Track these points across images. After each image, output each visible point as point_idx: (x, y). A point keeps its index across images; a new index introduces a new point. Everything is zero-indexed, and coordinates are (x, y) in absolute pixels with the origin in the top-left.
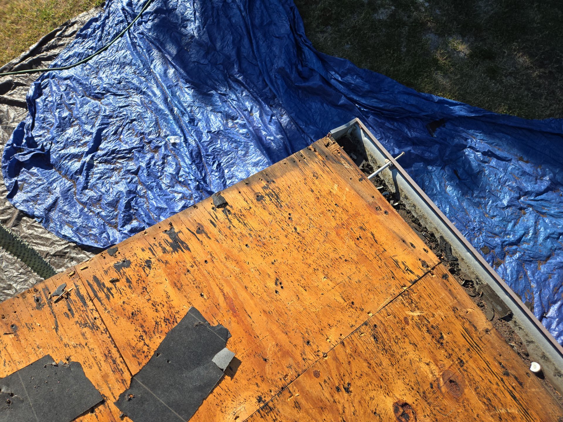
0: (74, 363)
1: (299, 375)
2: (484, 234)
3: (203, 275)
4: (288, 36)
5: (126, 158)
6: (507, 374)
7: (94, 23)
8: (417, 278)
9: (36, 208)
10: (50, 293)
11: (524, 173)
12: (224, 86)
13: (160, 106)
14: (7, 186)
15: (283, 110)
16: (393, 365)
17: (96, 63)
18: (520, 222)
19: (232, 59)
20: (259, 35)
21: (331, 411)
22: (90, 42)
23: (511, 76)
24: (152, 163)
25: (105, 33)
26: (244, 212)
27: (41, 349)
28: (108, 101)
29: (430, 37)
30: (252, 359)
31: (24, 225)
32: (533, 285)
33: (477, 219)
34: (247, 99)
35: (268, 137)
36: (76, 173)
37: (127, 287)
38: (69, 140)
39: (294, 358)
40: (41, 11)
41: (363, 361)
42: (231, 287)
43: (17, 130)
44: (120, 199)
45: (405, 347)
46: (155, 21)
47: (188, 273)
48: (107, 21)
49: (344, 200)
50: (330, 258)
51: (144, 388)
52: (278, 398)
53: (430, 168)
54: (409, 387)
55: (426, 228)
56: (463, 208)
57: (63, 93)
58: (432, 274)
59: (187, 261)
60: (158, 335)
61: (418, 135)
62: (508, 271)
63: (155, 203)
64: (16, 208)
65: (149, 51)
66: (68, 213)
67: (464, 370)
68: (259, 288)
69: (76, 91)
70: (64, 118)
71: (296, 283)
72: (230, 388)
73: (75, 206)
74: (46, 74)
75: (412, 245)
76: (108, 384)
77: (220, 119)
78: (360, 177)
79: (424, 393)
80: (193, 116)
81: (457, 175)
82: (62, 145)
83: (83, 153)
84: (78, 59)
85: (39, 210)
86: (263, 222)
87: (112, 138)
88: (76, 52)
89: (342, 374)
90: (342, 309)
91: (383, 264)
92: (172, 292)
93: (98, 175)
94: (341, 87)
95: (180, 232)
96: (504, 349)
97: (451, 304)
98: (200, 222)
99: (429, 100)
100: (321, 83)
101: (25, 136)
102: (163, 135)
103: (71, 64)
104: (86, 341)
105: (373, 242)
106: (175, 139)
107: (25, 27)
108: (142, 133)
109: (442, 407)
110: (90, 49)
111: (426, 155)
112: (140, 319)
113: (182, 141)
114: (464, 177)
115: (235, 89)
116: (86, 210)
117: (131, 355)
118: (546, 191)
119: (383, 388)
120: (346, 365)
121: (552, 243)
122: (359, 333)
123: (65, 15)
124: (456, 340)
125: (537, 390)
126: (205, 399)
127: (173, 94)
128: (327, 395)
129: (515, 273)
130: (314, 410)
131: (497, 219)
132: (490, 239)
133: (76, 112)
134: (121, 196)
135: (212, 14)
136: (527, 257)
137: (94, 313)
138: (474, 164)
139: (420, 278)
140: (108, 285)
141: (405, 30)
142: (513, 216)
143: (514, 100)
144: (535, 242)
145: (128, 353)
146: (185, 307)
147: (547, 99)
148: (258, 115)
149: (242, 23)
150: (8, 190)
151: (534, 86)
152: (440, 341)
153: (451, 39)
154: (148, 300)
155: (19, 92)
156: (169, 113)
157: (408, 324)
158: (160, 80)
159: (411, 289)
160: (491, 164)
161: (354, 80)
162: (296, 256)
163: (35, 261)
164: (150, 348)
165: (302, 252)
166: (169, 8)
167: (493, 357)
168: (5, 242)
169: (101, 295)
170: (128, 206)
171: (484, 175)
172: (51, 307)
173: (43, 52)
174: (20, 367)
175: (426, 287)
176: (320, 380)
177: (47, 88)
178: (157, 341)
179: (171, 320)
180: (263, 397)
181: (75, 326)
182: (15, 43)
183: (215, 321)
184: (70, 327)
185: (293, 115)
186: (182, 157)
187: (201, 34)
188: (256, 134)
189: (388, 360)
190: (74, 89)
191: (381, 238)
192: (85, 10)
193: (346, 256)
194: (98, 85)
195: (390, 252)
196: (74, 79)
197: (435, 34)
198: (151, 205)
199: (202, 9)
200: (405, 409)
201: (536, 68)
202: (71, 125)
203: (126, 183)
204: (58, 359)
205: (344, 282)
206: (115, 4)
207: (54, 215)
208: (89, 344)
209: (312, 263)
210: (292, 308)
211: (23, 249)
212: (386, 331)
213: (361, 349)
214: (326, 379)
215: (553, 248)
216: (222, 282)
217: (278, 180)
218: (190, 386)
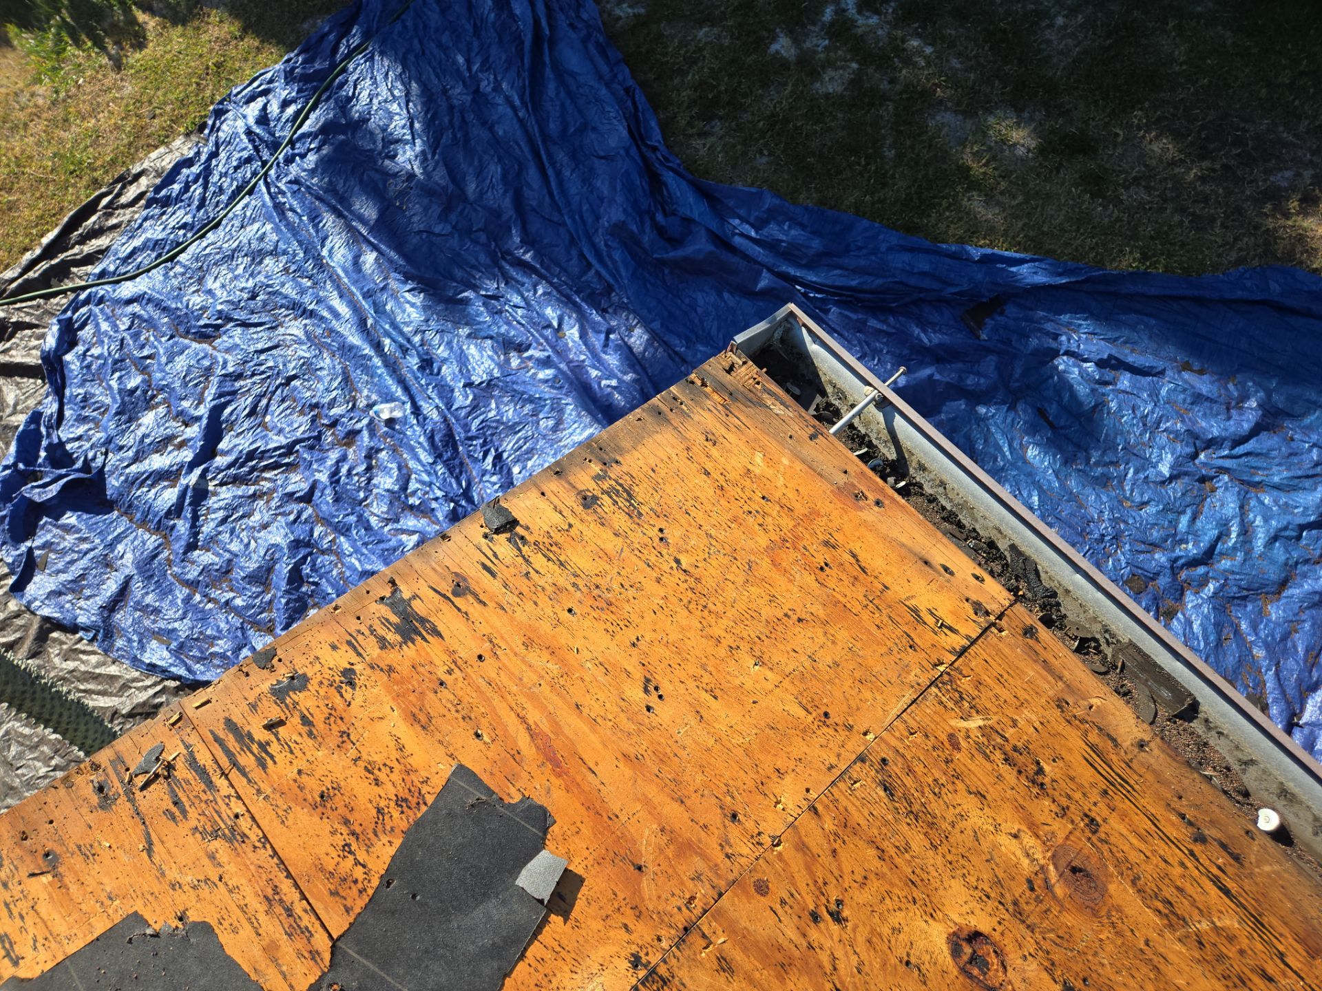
0: (195, 924)
1: (720, 895)
2: (1127, 547)
3: (478, 689)
4: (627, 151)
5: (281, 466)
6: (1200, 839)
7: (185, 171)
8: (966, 643)
9: (80, 608)
10: (128, 770)
11: (1198, 398)
12: (493, 277)
13: (350, 338)
14: (8, 564)
15: (631, 316)
16: (936, 848)
17: (197, 260)
18: (1206, 509)
19: (505, 217)
20: (561, 156)
21: (806, 969)
22: (178, 213)
23: (1138, 185)
24: (344, 470)
25: (212, 189)
26: (557, 537)
27: (118, 902)
28: (231, 341)
29: (945, 120)
30: (609, 869)
31: (54, 651)
32: (1259, 653)
33: (1106, 515)
34: (549, 303)
35: (604, 383)
36: (169, 514)
37: (305, 735)
38: (147, 441)
39: (705, 857)
40: (62, 157)
41: (865, 845)
42: (543, 708)
43: (23, 431)
44: (275, 563)
45: (959, 801)
46: (324, 152)
47: (442, 689)
48: (214, 162)
49: (780, 485)
50: (763, 619)
51: (364, 966)
52: (678, 954)
53: (982, 410)
54: (978, 894)
55: (974, 530)
56: (1071, 493)
57: (125, 334)
58: (1001, 630)
59: (437, 662)
60: (385, 839)
61: (946, 339)
62: (1196, 627)
63: (357, 564)
64: (33, 613)
65: (315, 218)
66: (157, 611)
67: (1101, 841)
68: (608, 705)
69: (155, 328)
70: (132, 392)
71: (691, 684)
72: (564, 943)
73: (171, 591)
74: (83, 296)
75: (946, 569)
76: (278, 965)
77: (490, 353)
78: (811, 431)
79: (1015, 903)
80: (427, 353)
81: (1047, 420)
82: (131, 453)
83: (182, 466)
84: (154, 255)
85: (86, 611)
86: (601, 554)
87: (246, 425)
88: (148, 240)
89: (820, 881)
90: (804, 731)
91: (885, 619)
92: (407, 734)
93: (221, 514)
94: (757, 251)
95: (415, 597)
96: (1186, 782)
97: (1051, 693)
98: (458, 571)
99: (961, 258)
100: (711, 248)
101: (44, 443)
102: (362, 403)
103: (138, 268)
104: (221, 870)
105: (856, 571)
106: (392, 411)
107: (29, 195)
108: (316, 406)
109: (1061, 933)
110: (179, 228)
111: (969, 382)
112: (340, 805)
113: (408, 411)
114: (1062, 422)
115: (517, 281)
116: (198, 597)
117: (326, 893)
118: (1255, 432)
119: (919, 903)
120: (826, 859)
121: (1287, 551)
122: (849, 782)
123: (117, 158)
124: (1073, 774)
125: (1277, 867)
126: (507, 975)
127: (379, 309)
128: (792, 933)
129: (1211, 628)
130: (765, 972)
131: (1151, 509)
132: (1141, 557)
133: (158, 375)
134: (277, 556)
135: (451, 121)
136: (1235, 589)
137: (232, 805)
138: (1082, 390)
139: (973, 642)
140: (261, 735)
141: (887, 111)
142: (1188, 499)
143: (1152, 238)
144: (1248, 553)
145: (319, 889)
146: (441, 766)
147: (1227, 228)
148: (577, 335)
149: (519, 134)
150: (12, 573)
151: (1194, 202)
152: (1036, 779)
153: (991, 120)
154: (355, 760)
155: (23, 344)
156: (372, 353)
157: (959, 749)
158: (346, 280)
159: (957, 669)
160: (1120, 386)
161: (786, 233)
162: (684, 622)
163: (87, 730)
164: (370, 870)
165: (699, 613)
166: (352, 118)
167: (1163, 803)
168: (14, 692)
169: (247, 760)
170: (296, 577)
171: (1109, 413)
172: (132, 800)
173: (73, 247)
174: (72, 948)
175: (989, 659)
176: (772, 900)
177: (87, 328)
178: (383, 853)
179: (413, 801)
180: (642, 954)
181: (190, 839)
182: (8, 235)
183: (513, 790)
184: (181, 842)
185: (656, 325)
186: (412, 450)
187: (430, 168)
188: (577, 378)
189: (922, 837)
190: (151, 324)
191: (875, 559)
192: (163, 143)
193: (798, 610)
194: (204, 309)
195: (899, 590)
196: (149, 300)
197: (956, 112)
198: (349, 568)
199: (426, 113)
200: (976, 947)
201: (1193, 162)
202: (149, 405)
203: (287, 524)
204: (160, 919)
205: (801, 668)
206: (229, 122)
207: (123, 618)
208: (226, 878)
209: (723, 634)
210: (688, 742)
211: (57, 703)
212: (910, 771)
213: (857, 817)
214: (786, 896)
215: (1290, 562)
216: (522, 699)
217: (628, 456)
218: (471, 948)
